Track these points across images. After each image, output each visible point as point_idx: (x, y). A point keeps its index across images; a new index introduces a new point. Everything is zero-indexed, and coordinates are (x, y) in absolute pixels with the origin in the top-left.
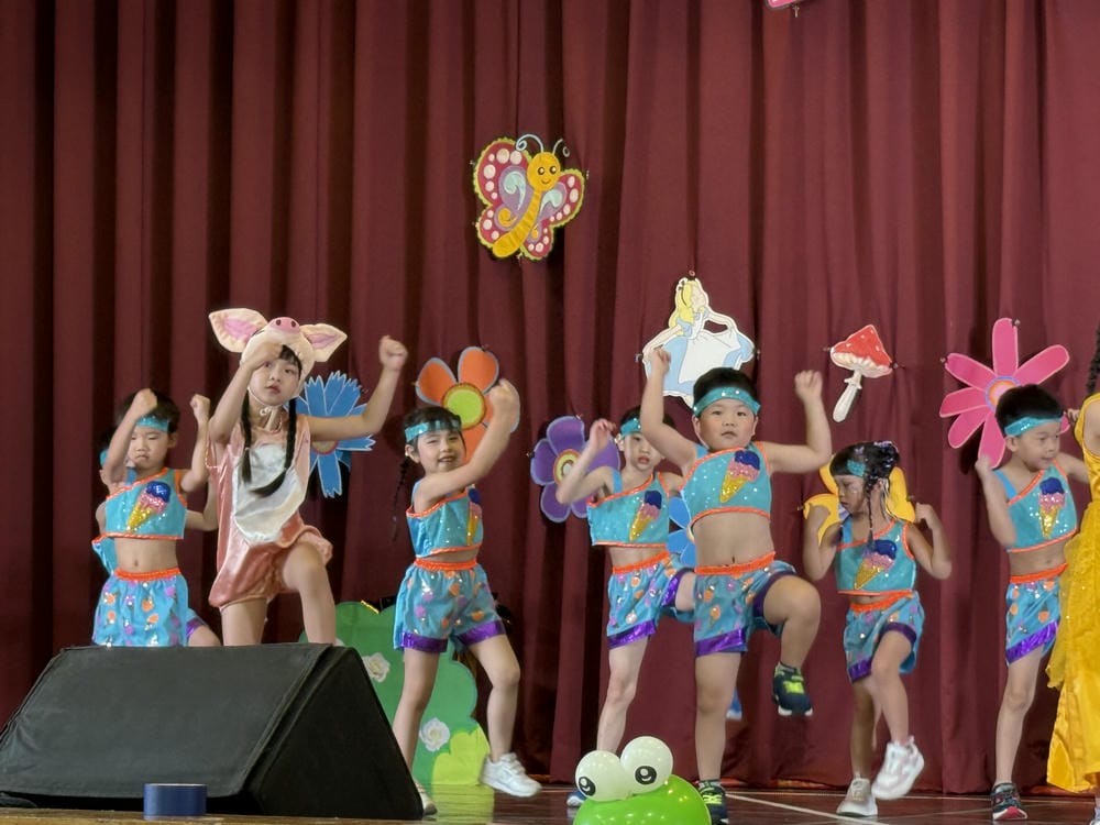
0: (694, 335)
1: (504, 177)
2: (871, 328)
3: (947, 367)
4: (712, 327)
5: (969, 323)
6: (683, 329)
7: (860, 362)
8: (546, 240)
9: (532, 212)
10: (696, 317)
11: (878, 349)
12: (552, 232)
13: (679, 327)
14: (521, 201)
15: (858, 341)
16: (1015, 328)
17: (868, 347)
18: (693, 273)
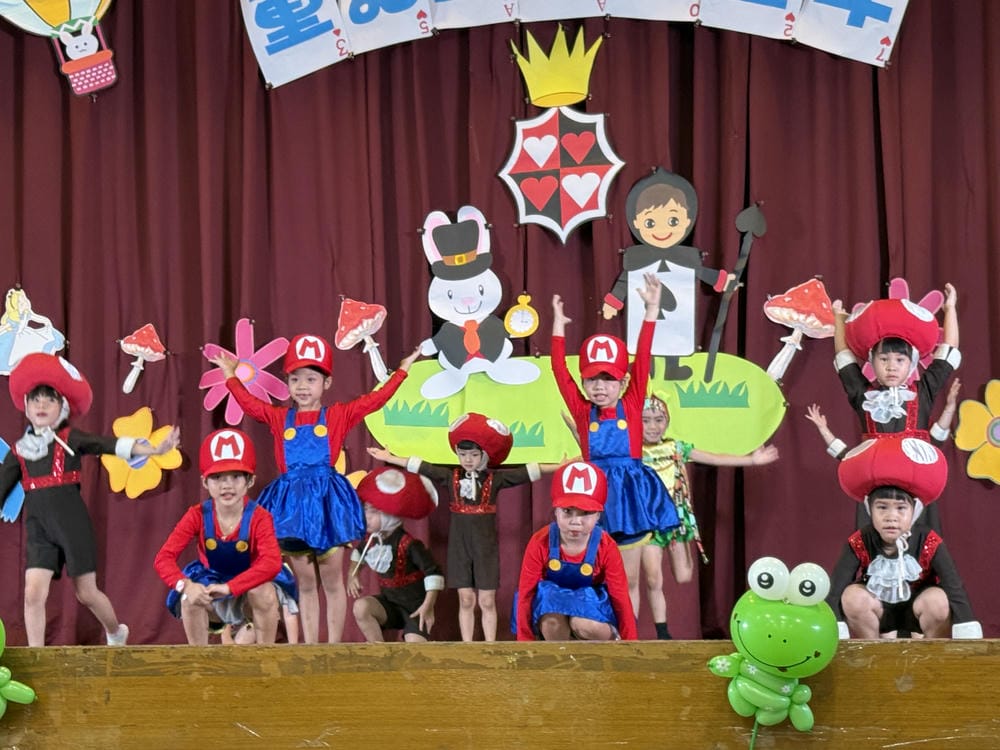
0: (20, 331)
2: (150, 326)
3: (204, 353)
4: (33, 325)
5: (220, 323)
6: (12, 326)
7: (142, 350)
10: (21, 317)
11: (155, 341)
13: (9, 325)
15: (140, 336)
16: (252, 326)
17: (148, 341)
18: (19, 286)
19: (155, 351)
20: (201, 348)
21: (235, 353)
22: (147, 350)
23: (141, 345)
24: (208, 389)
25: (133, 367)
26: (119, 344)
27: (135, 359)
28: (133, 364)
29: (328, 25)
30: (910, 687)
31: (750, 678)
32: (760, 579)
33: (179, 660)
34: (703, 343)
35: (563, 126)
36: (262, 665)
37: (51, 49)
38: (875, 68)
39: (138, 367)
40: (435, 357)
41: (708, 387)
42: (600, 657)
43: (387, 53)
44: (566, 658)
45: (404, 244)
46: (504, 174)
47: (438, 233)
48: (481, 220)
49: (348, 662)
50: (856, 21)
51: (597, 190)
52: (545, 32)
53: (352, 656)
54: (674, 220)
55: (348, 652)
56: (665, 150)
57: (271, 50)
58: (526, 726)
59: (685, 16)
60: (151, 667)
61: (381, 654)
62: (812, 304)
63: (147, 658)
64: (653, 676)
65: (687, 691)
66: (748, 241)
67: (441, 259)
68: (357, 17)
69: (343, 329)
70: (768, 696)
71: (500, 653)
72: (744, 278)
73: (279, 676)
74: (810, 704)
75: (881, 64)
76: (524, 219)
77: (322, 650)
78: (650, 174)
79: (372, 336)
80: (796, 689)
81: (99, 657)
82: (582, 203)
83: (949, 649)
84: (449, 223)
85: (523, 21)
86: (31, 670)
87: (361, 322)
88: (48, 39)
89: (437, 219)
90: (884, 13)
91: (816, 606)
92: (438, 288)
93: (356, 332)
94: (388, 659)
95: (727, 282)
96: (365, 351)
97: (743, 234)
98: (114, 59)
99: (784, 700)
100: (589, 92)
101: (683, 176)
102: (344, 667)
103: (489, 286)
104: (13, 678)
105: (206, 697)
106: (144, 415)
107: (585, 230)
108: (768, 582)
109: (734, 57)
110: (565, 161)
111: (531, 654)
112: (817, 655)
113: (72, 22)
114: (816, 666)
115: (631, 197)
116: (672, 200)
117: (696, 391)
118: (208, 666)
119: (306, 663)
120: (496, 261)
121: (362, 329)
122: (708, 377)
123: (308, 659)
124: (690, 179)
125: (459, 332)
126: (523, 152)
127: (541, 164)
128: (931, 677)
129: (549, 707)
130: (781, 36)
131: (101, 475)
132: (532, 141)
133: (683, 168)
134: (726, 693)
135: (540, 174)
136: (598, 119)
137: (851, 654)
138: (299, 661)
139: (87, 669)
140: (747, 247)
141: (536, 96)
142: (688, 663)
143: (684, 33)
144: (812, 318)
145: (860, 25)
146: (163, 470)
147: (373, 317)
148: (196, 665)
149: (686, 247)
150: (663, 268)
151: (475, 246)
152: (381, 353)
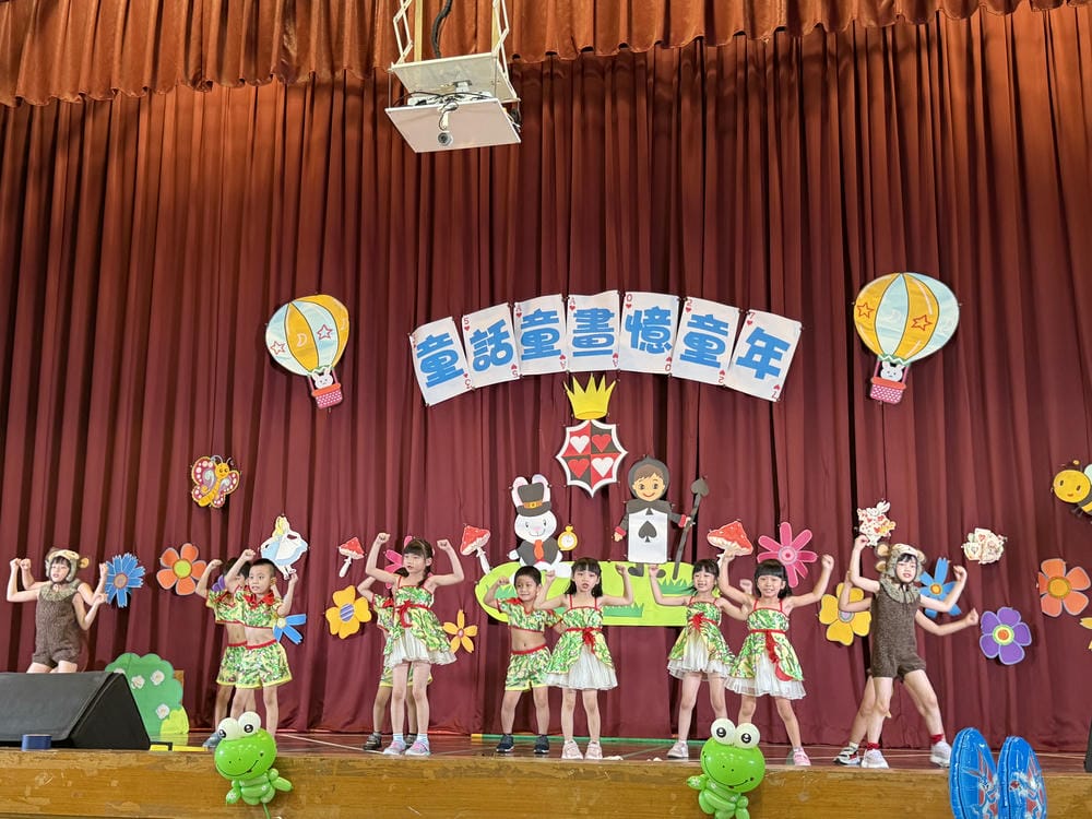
0: (283, 540)
1: (205, 473)
2: (356, 539)
3: (385, 556)
4: (290, 537)
5: (396, 538)
6: (278, 537)
7: (351, 552)
8: (222, 499)
9: (216, 487)
10: (284, 532)
11: (358, 547)
12: (225, 496)
13: (276, 537)
14: (212, 483)
15: (351, 545)
17: (355, 547)
18: (283, 515)
19: (358, 553)
22: (354, 552)
23: (350, 550)
25: (345, 562)
26: (338, 549)
28: (345, 560)
29: (461, 371)
30: (806, 798)
31: (711, 790)
32: (718, 731)
33: (375, 767)
34: (672, 556)
35: (592, 431)
36: (425, 772)
37: (306, 382)
38: (771, 402)
39: (348, 562)
40: (518, 560)
41: (675, 582)
42: (622, 774)
43: (494, 387)
44: (602, 773)
45: (501, 494)
46: (559, 457)
47: (520, 489)
48: (545, 483)
49: (474, 771)
50: (760, 375)
51: (611, 469)
52: (583, 378)
53: (477, 767)
54: (656, 485)
55: (474, 765)
56: (650, 445)
57: (429, 385)
58: (579, 814)
59: (662, 371)
60: (359, 771)
61: (493, 767)
62: (736, 535)
63: (358, 765)
64: (654, 786)
65: (674, 796)
66: (698, 498)
67: (521, 504)
68: (477, 367)
69: (465, 543)
70: (723, 802)
71: (563, 769)
72: (696, 520)
73: (433, 778)
74: (747, 808)
75: (775, 400)
76: (570, 483)
78: (642, 459)
79: (482, 547)
80: (739, 799)
81: (329, 764)
82: (603, 475)
83: (830, 776)
84: (526, 483)
85: (571, 371)
87: (475, 540)
88: (306, 377)
89: (520, 481)
90: (776, 372)
91: (751, 750)
92: (520, 520)
93: (472, 545)
94: (498, 770)
95: (686, 522)
96: (477, 556)
97: (695, 495)
98: (341, 388)
99: (733, 805)
100: (608, 410)
101: (660, 459)
102: (472, 774)
103: (549, 521)
104: (281, 775)
105: (390, 790)
106: (349, 591)
107: (605, 490)
108: (723, 734)
109: (691, 394)
110: (593, 450)
111: (581, 770)
112: (752, 779)
113: (319, 368)
114: (751, 786)
115: (630, 472)
116: (654, 475)
117: (668, 583)
119: (449, 771)
120: (554, 507)
121: (477, 544)
122: (675, 577)
124: (666, 464)
125: (533, 546)
126: (570, 444)
127: (580, 451)
128: (818, 792)
129: (591, 803)
130: (717, 383)
131: (325, 623)
132: (575, 438)
133: (661, 456)
134: (697, 799)
135: (579, 457)
136: (613, 427)
137: (771, 777)
138: (446, 770)
139: (322, 771)
140: (697, 503)
141: (577, 414)
142: (675, 779)
143: (662, 380)
144: (735, 544)
145: (763, 378)
146: (360, 623)
147: (483, 537)
149: (663, 502)
150: (649, 513)
151: (541, 496)
152: (487, 557)
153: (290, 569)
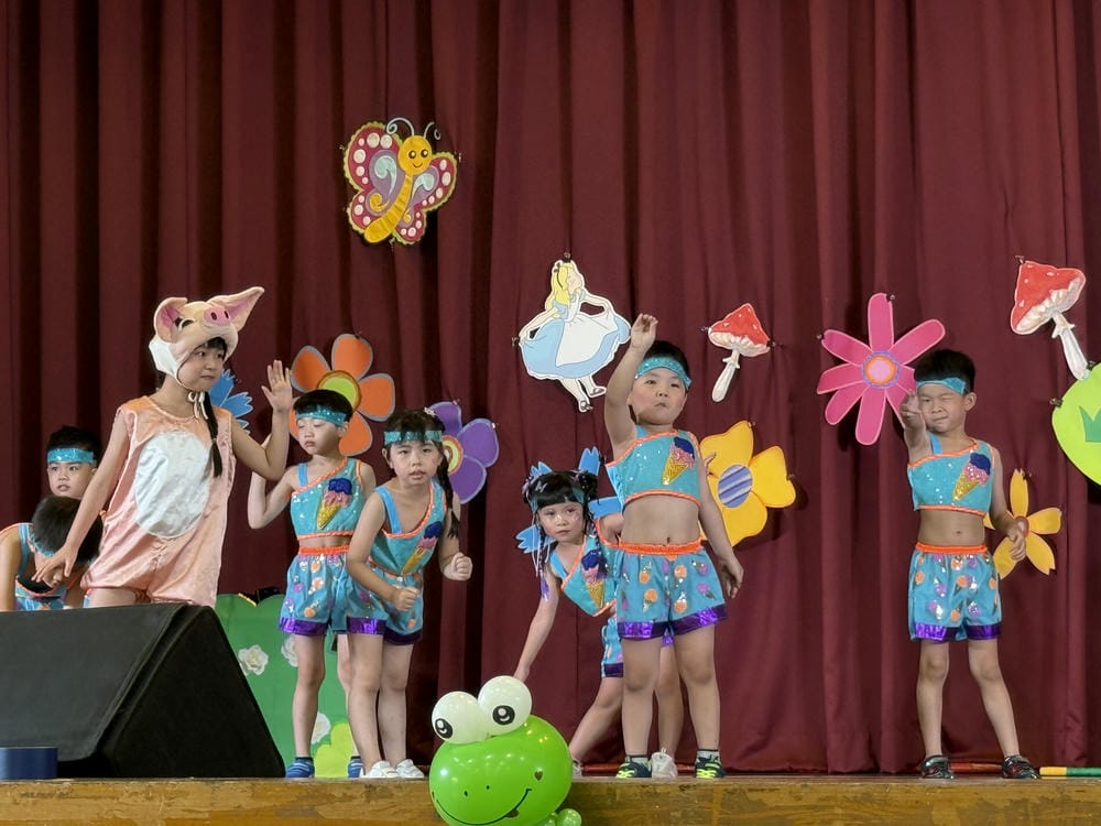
1: (375, 162)
2: (748, 307)
3: (824, 344)
4: (589, 309)
5: (845, 300)
6: (559, 312)
7: (737, 340)
8: (419, 224)
9: (404, 196)
10: (572, 298)
11: (755, 327)
12: (425, 216)
13: (555, 309)
14: (393, 186)
15: (735, 321)
16: (890, 303)
17: (745, 326)
18: (568, 255)
19: (756, 341)
20: (819, 337)
21: (868, 344)
22: (746, 340)
23: (735, 334)
24: (833, 393)
25: (726, 364)
26: (706, 334)
27: (729, 353)
28: (724, 360)
33: (814, 803)
36: (933, 813)
39: (732, 364)
49: (1058, 810)
53: (1065, 802)
55: (1059, 796)
60: (774, 813)
63: (771, 800)
69: (1022, 304)
77: (1021, 792)
79: (1063, 313)
81: (702, 798)
86: (610, 814)
87: (1048, 295)
93: (1041, 308)
96: (1054, 336)
102: (1053, 817)
106: (742, 433)
118: (856, 813)
121: (1048, 305)
123: (1000, 805)
138: (987, 807)
139: (685, 815)
146: (769, 509)
147: (1067, 287)
148: (840, 811)
152: (1079, 339)
153: (591, 387)
